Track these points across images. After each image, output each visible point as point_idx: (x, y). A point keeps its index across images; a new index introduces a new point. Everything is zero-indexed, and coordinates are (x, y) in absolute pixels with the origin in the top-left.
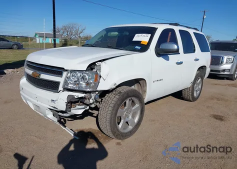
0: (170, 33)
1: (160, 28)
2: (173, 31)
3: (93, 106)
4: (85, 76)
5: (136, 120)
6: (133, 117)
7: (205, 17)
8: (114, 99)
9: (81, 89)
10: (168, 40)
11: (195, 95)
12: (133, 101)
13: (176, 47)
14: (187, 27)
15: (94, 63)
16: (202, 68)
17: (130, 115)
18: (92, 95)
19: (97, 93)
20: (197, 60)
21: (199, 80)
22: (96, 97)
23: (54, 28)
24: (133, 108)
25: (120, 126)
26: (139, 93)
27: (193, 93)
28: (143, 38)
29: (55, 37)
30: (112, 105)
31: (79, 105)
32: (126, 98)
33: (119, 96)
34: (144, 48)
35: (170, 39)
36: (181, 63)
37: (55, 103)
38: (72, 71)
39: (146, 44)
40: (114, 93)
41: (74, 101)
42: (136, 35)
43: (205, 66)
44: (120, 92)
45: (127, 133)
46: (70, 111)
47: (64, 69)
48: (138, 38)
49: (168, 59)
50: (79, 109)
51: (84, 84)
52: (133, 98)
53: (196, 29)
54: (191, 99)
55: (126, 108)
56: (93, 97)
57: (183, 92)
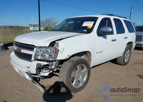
0: (107, 21)
1: (100, 18)
2: (109, 19)
3: (55, 70)
4: (48, 51)
5: (85, 79)
6: (83, 77)
7: (132, 11)
8: (69, 66)
9: (46, 59)
10: (106, 25)
11: (126, 61)
12: (82, 67)
13: (111, 29)
14: (119, 17)
15: (54, 42)
16: (130, 44)
17: (80, 76)
18: (53, 63)
19: (57, 61)
20: (126, 38)
21: (128, 51)
22: (56, 64)
23: (39, 21)
24: (83, 71)
25: (74, 83)
26: (86, 61)
27: (124, 60)
28: (89, 24)
29: (40, 26)
30: (67, 70)
31: (45, 70)
32: (77, 65)
33: (72, 63)
34: (89, 31)
35: (107, 25)
36: (115, 40)
37: (29, 69)
38: (40, 47)
39: (91, 28)
40: (69, 61)
41: (41, 67)
42: (85, 22)
43: (132, 42)
44: (73, 61)
45: (78, 88)
46: (40, 74)
47: (34, 46)
48: (85, 24)
49: (106, 38)
50: (45, 72)
51: (48, 56)
52: (82, 65)
53: (125, 18)
54: (123, 64)
55: (77, 71)
56: (54, 64)
57: (117, 59)
